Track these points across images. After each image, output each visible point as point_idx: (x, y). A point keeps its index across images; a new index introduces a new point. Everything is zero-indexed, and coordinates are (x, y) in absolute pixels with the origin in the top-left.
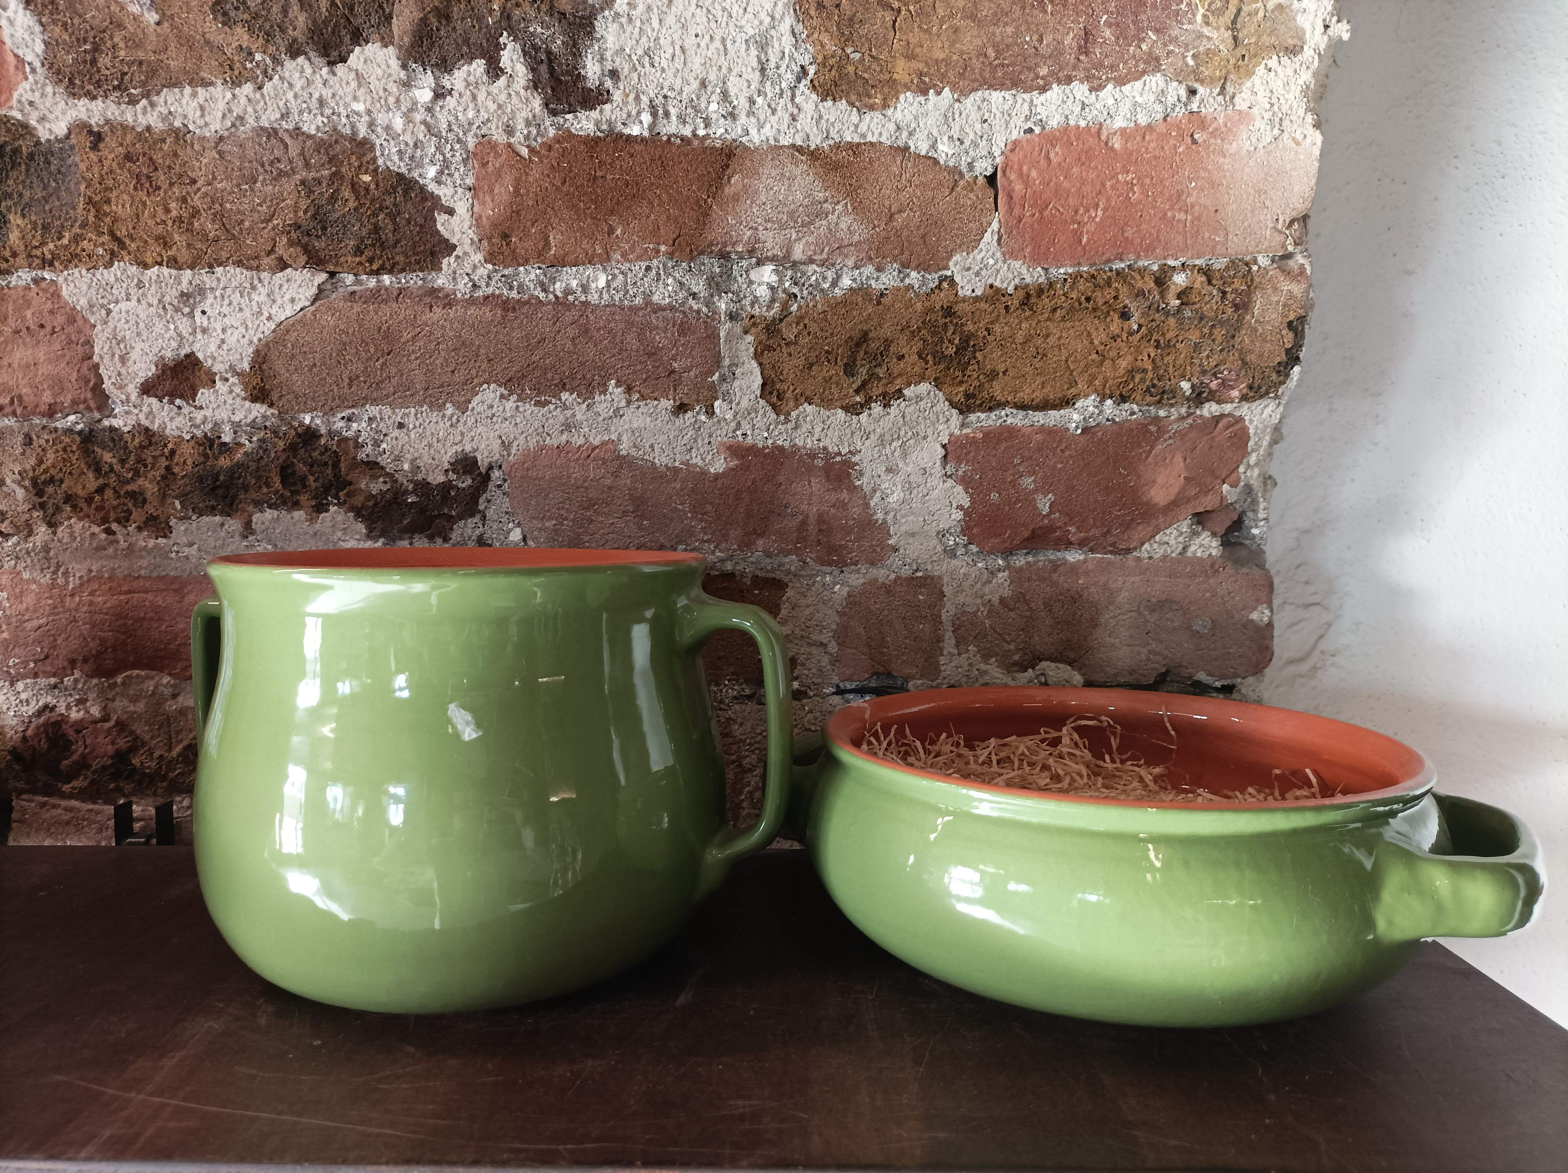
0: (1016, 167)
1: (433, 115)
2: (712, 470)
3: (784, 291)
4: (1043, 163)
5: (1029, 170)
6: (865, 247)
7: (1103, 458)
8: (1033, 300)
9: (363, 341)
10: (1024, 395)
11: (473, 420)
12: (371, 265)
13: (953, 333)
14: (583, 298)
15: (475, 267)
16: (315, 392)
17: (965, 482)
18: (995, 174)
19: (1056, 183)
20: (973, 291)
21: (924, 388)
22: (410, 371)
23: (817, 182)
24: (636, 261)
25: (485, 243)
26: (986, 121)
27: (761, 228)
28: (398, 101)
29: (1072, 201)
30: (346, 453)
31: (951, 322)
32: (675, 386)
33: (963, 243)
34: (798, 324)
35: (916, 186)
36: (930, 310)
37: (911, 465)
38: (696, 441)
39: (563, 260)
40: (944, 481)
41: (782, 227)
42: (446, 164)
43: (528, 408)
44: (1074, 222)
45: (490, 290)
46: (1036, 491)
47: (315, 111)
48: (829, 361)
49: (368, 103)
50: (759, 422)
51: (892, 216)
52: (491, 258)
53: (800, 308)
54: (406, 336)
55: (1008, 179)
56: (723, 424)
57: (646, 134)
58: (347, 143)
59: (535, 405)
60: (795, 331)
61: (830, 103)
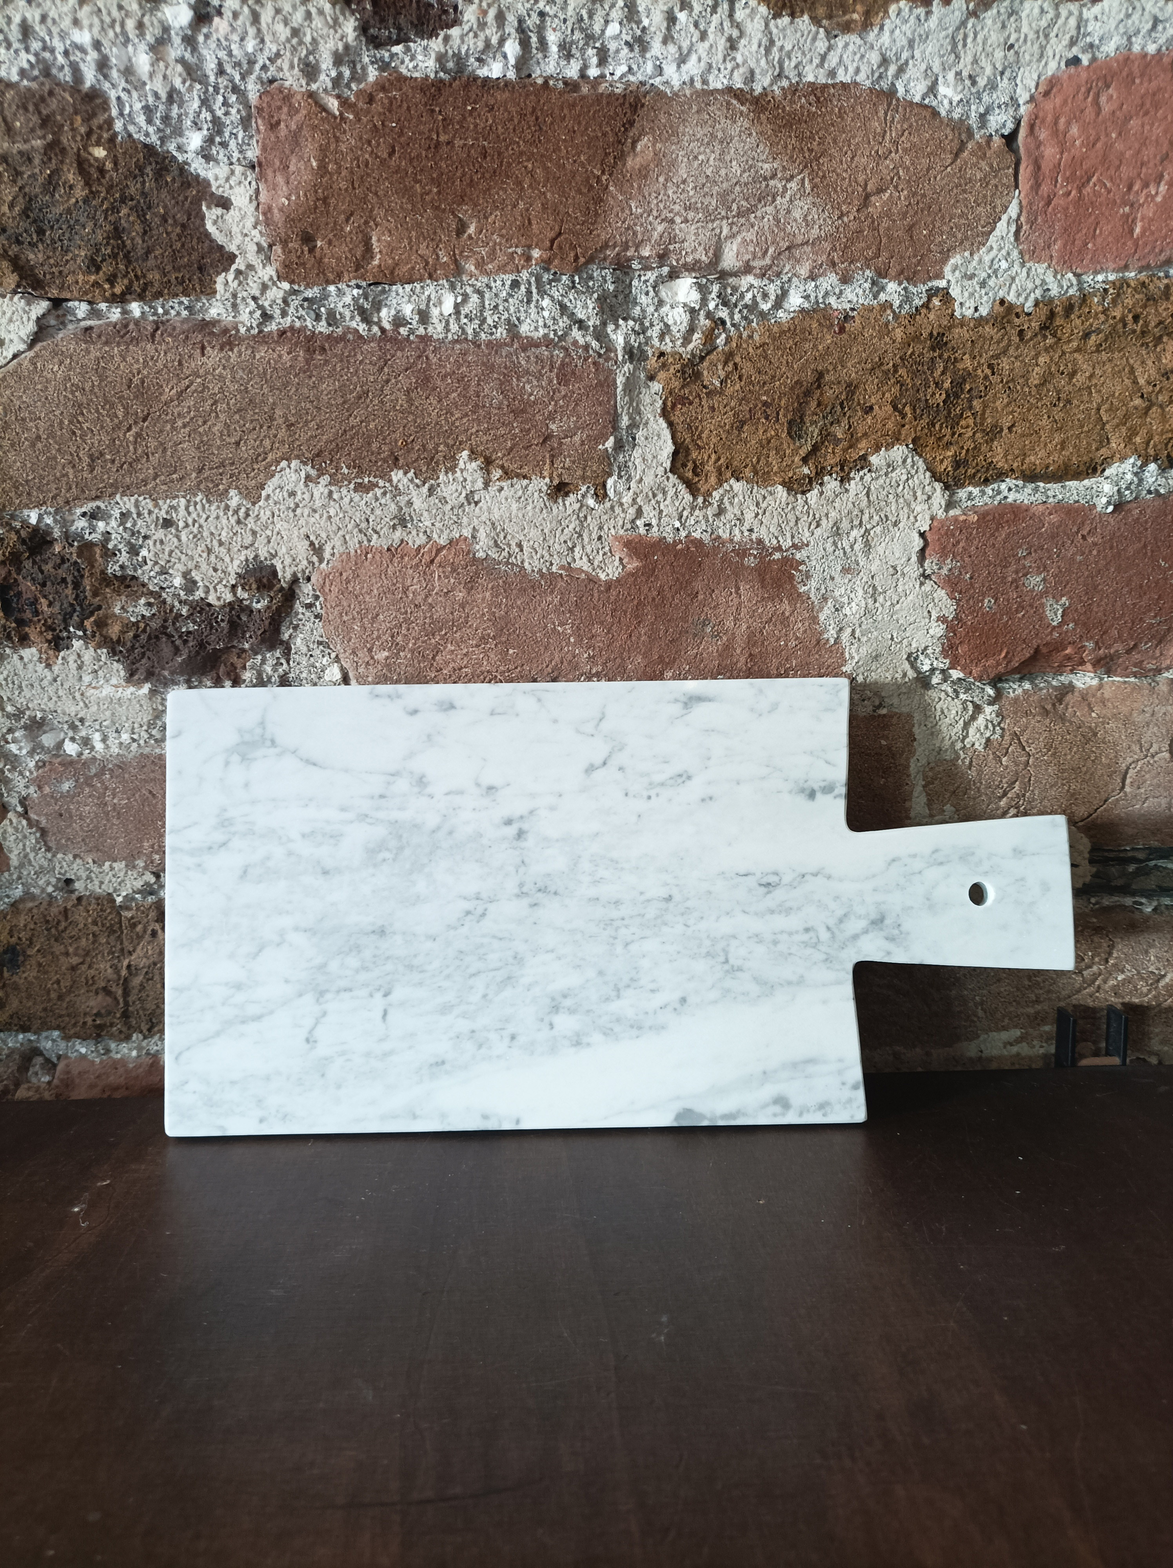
0: (1050, 118)
1: (194, 50)
2: (603, 576)
3: (709, 315)
4: (1090, 112)
5: (1068, 123)
6: (827, 246)
7: (1138, 545)
8: (1058, 321)
9: (106, 402)
10: (1036, 459)
11: (268, 513)
12: (112, 286)
13: (943, 373)
14: (421, 331)
15: (264, 287)
16: (42, 478)
17: (952, 584)
18: (1014, 134)
19: (1106, 144)
20: (976, 309)
21: (899, 452)
22: (176, 444)
23: (761, 147)
24: (497, 272)
25: (278, 249)
26: (1012, 46)
27: (678, 220)
28: (140, 26)
29: (1126, 172)
30: (91, 563)
31: (940, 356)
32: (552, 457)
33: (967, 238)
34: (726, 363)
35: (905, 150)
36: (916, 338)
37: (877, 562)
38: (580, 536)
39: (392, 273)
40: (922, 584)
41: (710, 216)
42: (217, 125)
43: (346, 494)
44: (1124, 203)
45: (287, 322)
46: (1045, 593)
47: (16, 45)
48: (767, 418)
49: (96, 29)
50: (668, 507)
51: (867, 197)
52: (287, 273)
53: (728, 340)
54: (169, 392)
55: (1036, 138)
56: (618, 510)
57: (511, 75)
58: (67, 96)
59: (356, 490)
60: (722, 374)
61: (786, 20)
